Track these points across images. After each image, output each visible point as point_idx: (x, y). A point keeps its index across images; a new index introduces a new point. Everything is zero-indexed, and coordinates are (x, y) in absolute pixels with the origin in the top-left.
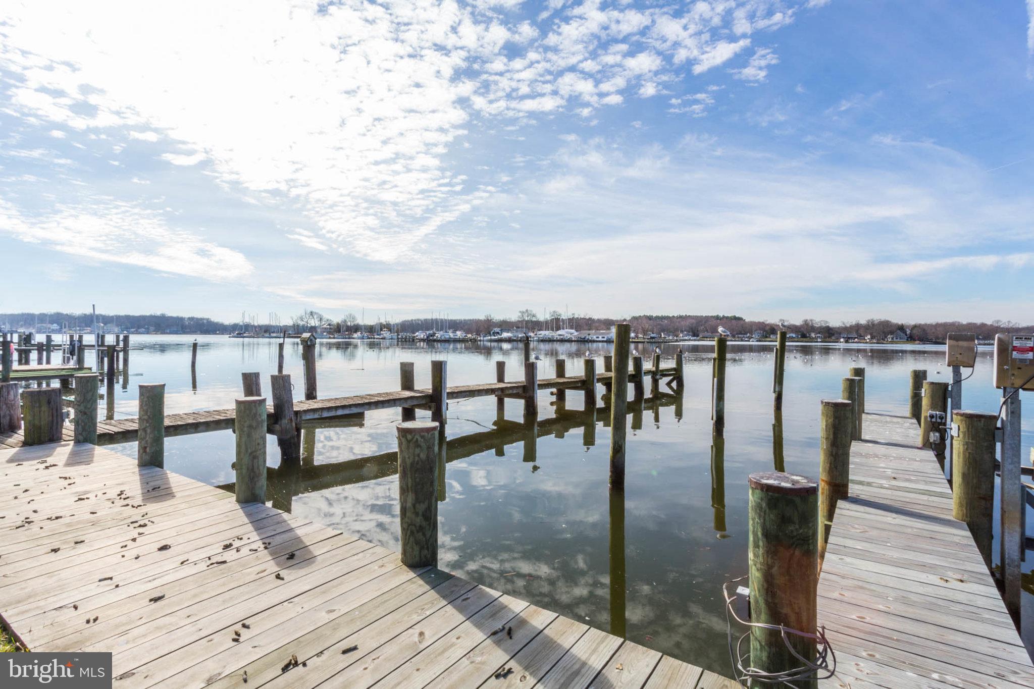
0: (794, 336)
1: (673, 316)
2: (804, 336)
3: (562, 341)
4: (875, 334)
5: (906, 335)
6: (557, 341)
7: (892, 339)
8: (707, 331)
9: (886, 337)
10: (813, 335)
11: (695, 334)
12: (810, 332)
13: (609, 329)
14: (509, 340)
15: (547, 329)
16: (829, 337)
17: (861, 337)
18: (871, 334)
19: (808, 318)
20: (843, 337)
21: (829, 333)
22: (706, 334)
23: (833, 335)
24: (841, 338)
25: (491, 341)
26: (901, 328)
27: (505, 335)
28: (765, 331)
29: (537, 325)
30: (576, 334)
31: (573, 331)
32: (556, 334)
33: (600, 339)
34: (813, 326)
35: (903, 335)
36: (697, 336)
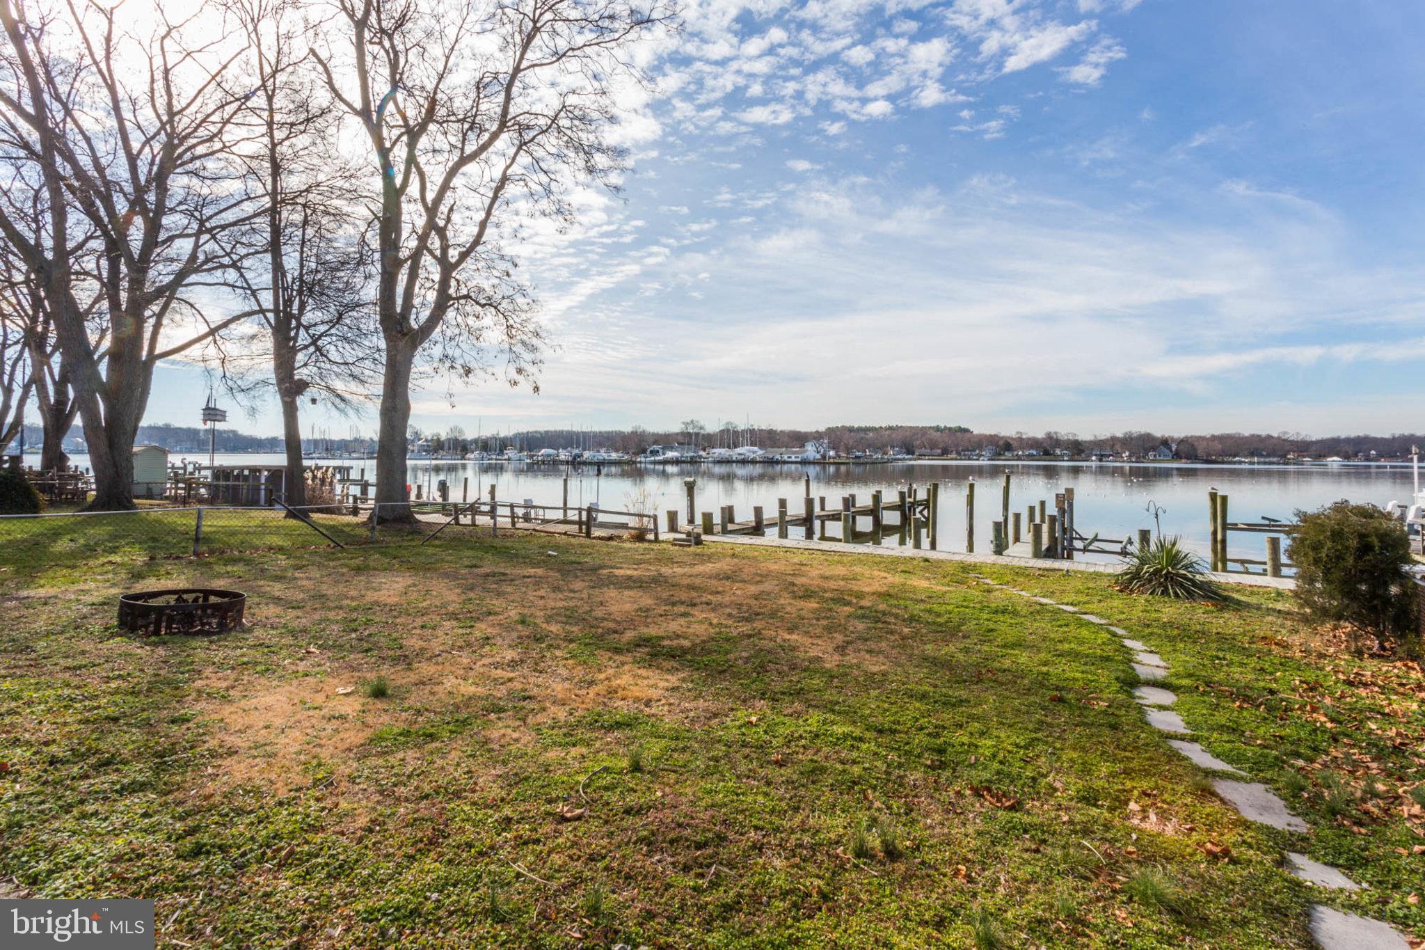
0: (1035, 452)
2: (1047, 453)
3: (744, 462)
4: (1134, 450)
5: (1172, 451)
6: (738, 462)
7: (1155, 455)
8: (925, 446)
9: (1147, 453)
10: (1058, 452)
11: (910, 451)
12: (1054, 448)
13: (803, 446)
14: (676, 462)
15: (722, 446)
16: (1079, 454)
17: (1117, 455)
18: (1129, 450)
19: (1052, 430)
20: (1095, 454)
21: (1078, 449)
22: (923, 451)
23: (1083, 451)
24: (1091, 455)
25: (655, 463)
26: (1165, 443)
27: (670, 454)
28: (998, 446)
29: (709, 441)
30: (761, 452)
31: (755, 448)
32: (736, 453)
33: (793, 459)
34: (1057, 440)
35: (1167, 451)
36: (913, 453)
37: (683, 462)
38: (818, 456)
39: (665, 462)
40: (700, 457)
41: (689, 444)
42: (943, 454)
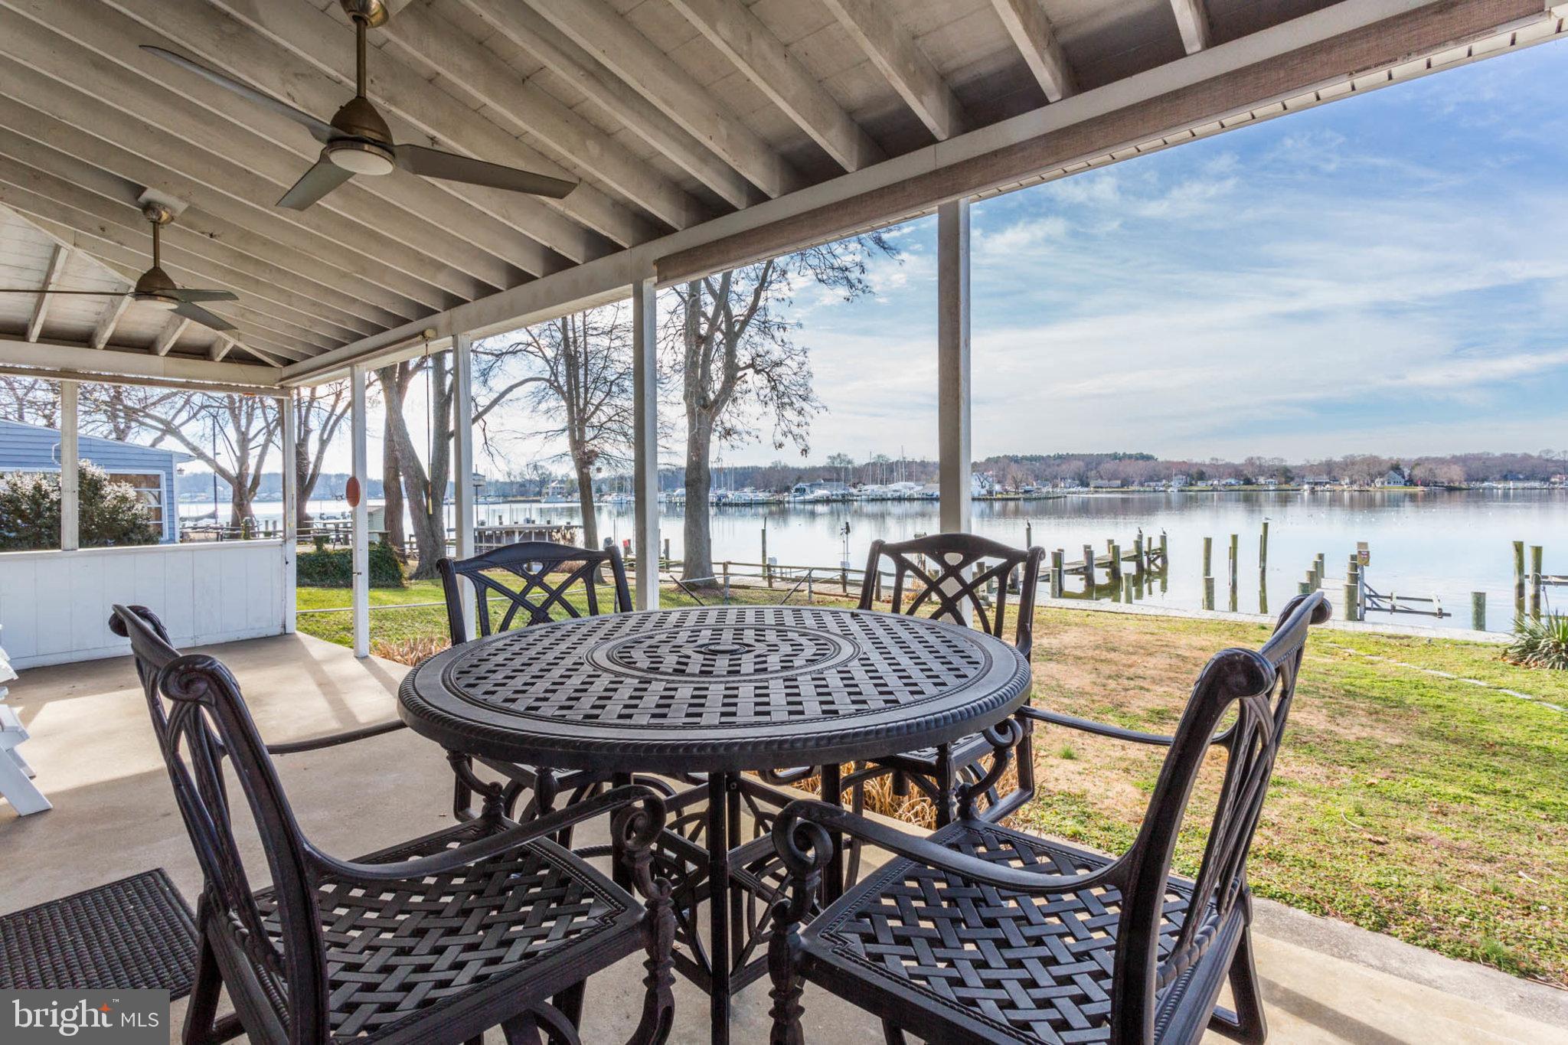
0: (1233, 481)
1: (1049, 456)
2: (1249, 482)
3: (900, 499)
4: (1355, 477)
5: (1404, 477)
6: (893, 499)
7: (1383, 483)
8: (1101, 478)
9: (1373, 481)
10: (1262, 480)
11: (1085, 483)
12: (1256, 476)
14: (827, 501)
15: (874, 481)
16: (1287, 482)
17: (1334, 481)
18: (1351, 477)
20: (1308, 483)
21: (1286, 477)
22: (1100, 482)
23: (1292, 479)
24: (1303, 483)
25: (804, 502)
26: (1396, 467)
27: (820, 493)
28: (1188, 475)
29: (858, 476)
30: (917, 488)
31: (911, 484)
32: (890, 489)
34: (1260, 466)
35: (1399, 478)
36: (1087, 485)
37: (835, 501)
38: (984, 492)
39: (816, 502)
40: (852, 495)
41: (838, 480)
42: (1123, 486)
